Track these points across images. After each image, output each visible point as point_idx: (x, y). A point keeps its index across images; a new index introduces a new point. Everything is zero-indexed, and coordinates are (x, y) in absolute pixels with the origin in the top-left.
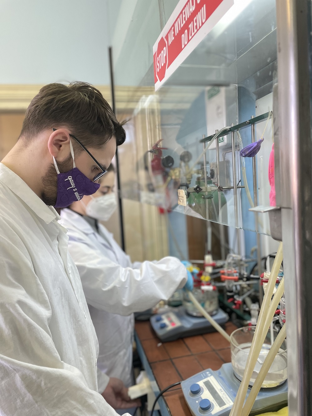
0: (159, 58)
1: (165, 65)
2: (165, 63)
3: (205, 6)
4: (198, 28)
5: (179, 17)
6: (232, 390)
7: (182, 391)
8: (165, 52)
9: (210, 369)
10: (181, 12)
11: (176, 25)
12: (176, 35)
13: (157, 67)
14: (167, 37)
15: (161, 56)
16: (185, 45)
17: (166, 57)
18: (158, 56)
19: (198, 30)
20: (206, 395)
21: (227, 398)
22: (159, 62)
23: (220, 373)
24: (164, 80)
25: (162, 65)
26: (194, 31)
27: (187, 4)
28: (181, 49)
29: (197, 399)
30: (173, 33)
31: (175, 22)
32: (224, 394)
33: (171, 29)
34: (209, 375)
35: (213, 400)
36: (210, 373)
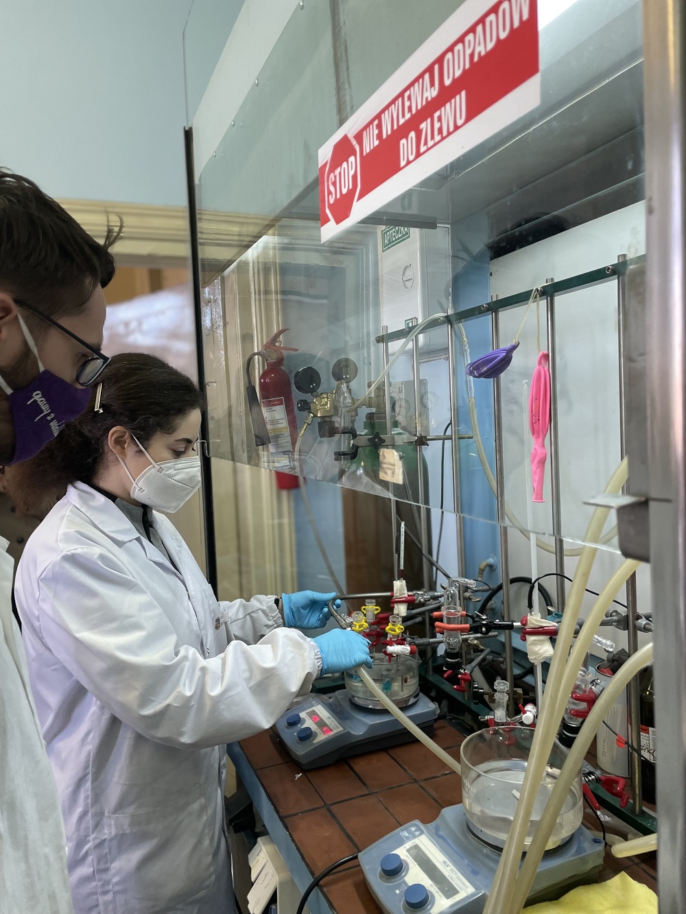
0: (335, 177)
1: (351, 193)
2: (351, 187)
3: (463, 93)
4: (445, 133)
5: (393, 102)
6: (466, 861)
7: (361, 872)
8: (351, 167)
9: (417, 822)
10: (401, 95)
11: (386, 118)
12: (384, 136)
13: (330, 193)
14: (359, 137)
15: (340, 173)
16: (409, 162)
17: (355, 177)
18: (332, 170)
19: (443, 138)
20: (415, 876)
21: (460, 879)
22: (334, 184)
23: (437, 829)
24: (347, 223)
25: (344, 191)
26: (433, 138)
27: (416, 80)
28: (396, 169)
29: (398, 887)
30: (376, 132)
31: (383, 111)
32: (452, 870)
33: (371, 122)
34: (417, 833)
35: (431, 885)
36: (419, 829)
